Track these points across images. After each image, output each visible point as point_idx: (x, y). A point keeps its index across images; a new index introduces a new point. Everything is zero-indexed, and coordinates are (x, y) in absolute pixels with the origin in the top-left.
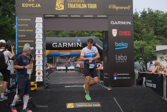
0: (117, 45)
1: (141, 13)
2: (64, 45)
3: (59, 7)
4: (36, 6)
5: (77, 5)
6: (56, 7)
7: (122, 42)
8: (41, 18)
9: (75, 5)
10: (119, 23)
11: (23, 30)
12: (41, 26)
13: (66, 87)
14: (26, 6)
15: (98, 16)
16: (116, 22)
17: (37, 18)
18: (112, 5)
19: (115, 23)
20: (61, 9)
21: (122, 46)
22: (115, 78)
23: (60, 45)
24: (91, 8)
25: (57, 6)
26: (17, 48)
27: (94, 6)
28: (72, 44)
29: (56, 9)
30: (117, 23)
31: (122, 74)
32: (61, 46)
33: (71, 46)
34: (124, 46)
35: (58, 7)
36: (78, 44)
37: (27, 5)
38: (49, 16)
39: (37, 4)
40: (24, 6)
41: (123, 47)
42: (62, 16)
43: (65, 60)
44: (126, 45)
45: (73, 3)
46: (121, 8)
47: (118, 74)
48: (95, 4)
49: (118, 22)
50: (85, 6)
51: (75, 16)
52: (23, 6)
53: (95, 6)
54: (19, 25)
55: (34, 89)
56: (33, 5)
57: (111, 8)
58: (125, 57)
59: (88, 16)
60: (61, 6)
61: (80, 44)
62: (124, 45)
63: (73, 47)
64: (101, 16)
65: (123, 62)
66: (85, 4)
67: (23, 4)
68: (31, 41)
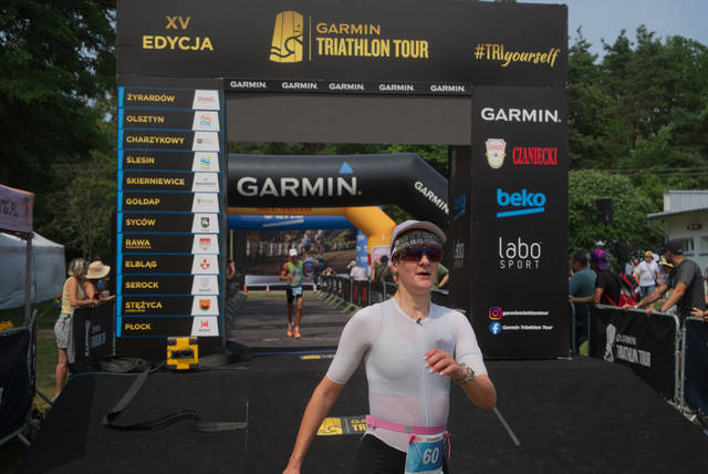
0: (504, 199)
1: (607, 48)
2: (284, 187)
3: (284, 52)
4: (195, 45)
5: (353, 43)
6: (273, 50)
7: (524, 191)
8: (215, 94)
9: (347, 43)
10: (514, 114)
11: (146, 140)
12: (216, 126)
13: (305, 358)
14: (157, 46)
15: (434, 88)
16: (501, 111)
17: (199, 93)
18: (488, 45)
19: (498, 117)
20: (290, 59)
21: (524, 204)
22: (495, 328)
23: (269, 189)
24: (407, 55)
25: (275, 48)
26: (120, 209)
27: (418, 49)
28: (320, 182)
29: (273, 58)
30: (505, 118)
31: (520, 313)
32: (274, 191)
33: (313, 191)
34: (531, 204)
35: (280, 50)
36: (341, 181)
37: (161, 42)
38: (246, 84)
39: (198, 39)
40: (151, 47)
41: (528, 207)
42: (297, 85)
43: (283, 247)
44: (539, 200)
45: (339, 36)
46: (523, 57)
47: (504, 314)
48: (422, 42)
49: (511, 111)
50: (382, 48)
51: (344, 86)
52: (145, 46)
53: (422, 49)
54: (131, 119)
55: (190, 365)
56: (185, 43)
57: (485, 57)
58: (536, 247)
59: (394, 87)
60: (292, 49)
61: (351, 185)
62: (529, 202)
63: (321, 193)
64: (445, 88)
65: (528, 265)
66: (383, 41)
67: (145, 38)
68: (174, 182)
